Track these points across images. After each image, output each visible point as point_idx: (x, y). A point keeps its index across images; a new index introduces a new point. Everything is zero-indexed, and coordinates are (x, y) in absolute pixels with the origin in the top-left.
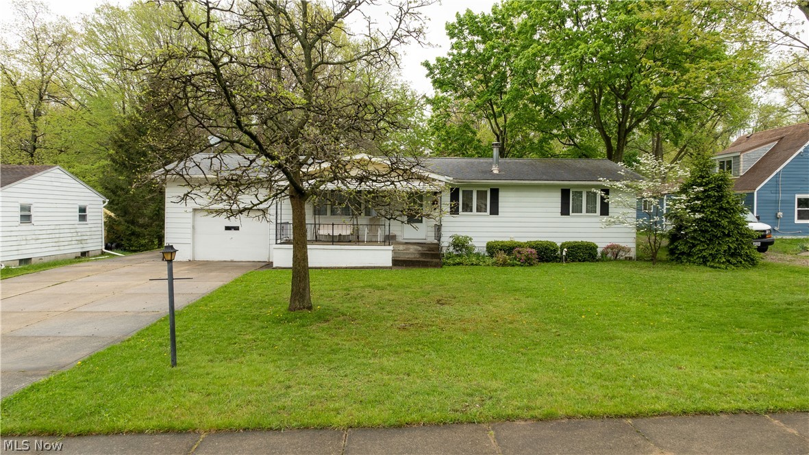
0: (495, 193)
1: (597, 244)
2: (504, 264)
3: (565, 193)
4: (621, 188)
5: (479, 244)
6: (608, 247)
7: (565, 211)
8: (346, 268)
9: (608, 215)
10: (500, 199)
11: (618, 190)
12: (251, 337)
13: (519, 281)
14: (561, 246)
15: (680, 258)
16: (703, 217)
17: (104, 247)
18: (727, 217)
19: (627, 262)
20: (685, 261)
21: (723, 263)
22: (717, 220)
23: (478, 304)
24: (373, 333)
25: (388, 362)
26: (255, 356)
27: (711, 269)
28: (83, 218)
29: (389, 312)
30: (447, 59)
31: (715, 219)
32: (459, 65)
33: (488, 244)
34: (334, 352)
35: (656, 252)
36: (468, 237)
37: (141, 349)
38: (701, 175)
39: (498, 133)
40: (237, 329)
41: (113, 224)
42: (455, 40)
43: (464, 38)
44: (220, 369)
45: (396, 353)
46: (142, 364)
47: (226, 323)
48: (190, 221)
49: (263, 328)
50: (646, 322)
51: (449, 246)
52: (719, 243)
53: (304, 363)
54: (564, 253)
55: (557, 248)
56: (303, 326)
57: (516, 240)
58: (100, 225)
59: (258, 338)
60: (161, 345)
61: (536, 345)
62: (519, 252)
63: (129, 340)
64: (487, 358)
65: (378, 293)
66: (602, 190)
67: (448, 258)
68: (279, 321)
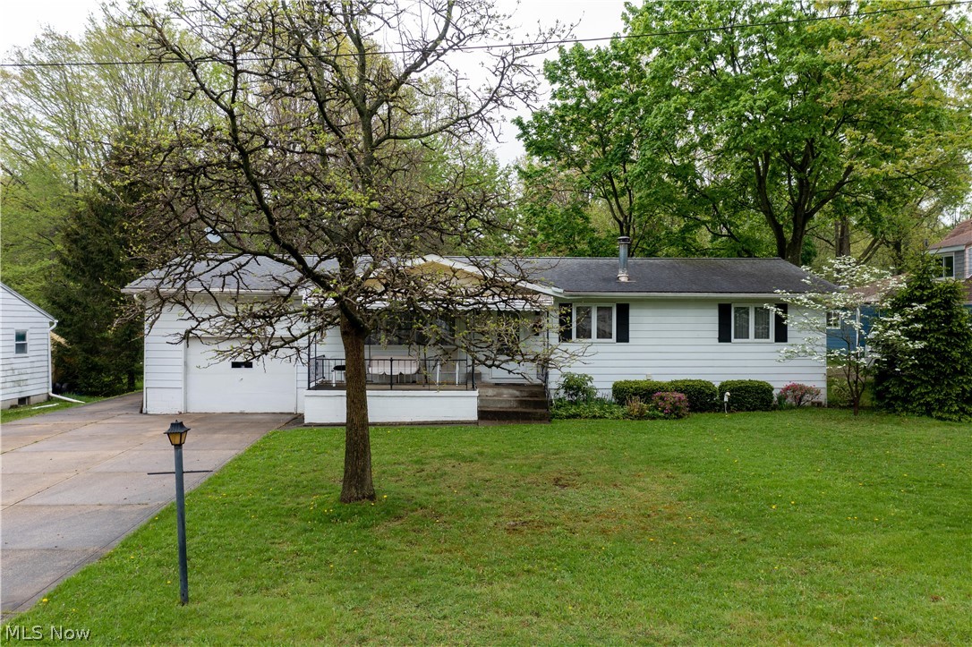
0: (623, 311)
1: (772, 384)
2: (641, 416)
3: (724, 311)
4: (806, 303)
5: (603, 386)
6: (787, 388)
7: (724, 336)
8: (412, 424)
9: (786, 341)
10: (631, 319)
11: (802, 307)
12: (292, 548)
13: (667, 445)
14: (720, 387)
15: (893, 405)
16: (925, 346)
17: (51, 389)
18: (959, 346)
19: (815, 409)
20: (900, 409)
21: (956, 412)
22: (945, 351)
23: (615, 485)
24: (470, 539)
25: (505, 591)
26: (302, 583)
27: (938, 422)
28: (21, 348)
29: (487, 502)
30: (547, 114)
31: (942, 348)
32: (564, 121)
33: (615, 386)
34: (419, 573)
35: (859, 396)
36: (586, 376)
37: (130, 573)
38: (920, 285)
39: (621, 219)
40: (268, 533)
41: (64, 354)
42: (557, 86)
43: (571, 84)
44: (254, 607)
45: (512, 574)
46: (137, 599)
47: (249, 523)
48: (181, 354)
49: (306, 531)
50: (868, 516)
51: (558, 389)
52: (949, 384)
53: (378, 594)
54: (726, 399)
55: (715, 391)
56: (365, 527)
57: (656, 379)
58: (45, 358)
59: (301, 550)
60: (159, 564)
61: (715, 557)
62: (662, 398)
63: (111, 556)
64: (649, 582)
65: (466, 467)
66: (778, 306)
67: (558, 407)
68: (329, 520)
